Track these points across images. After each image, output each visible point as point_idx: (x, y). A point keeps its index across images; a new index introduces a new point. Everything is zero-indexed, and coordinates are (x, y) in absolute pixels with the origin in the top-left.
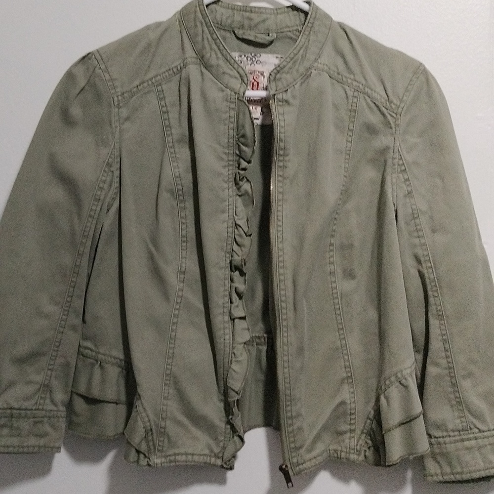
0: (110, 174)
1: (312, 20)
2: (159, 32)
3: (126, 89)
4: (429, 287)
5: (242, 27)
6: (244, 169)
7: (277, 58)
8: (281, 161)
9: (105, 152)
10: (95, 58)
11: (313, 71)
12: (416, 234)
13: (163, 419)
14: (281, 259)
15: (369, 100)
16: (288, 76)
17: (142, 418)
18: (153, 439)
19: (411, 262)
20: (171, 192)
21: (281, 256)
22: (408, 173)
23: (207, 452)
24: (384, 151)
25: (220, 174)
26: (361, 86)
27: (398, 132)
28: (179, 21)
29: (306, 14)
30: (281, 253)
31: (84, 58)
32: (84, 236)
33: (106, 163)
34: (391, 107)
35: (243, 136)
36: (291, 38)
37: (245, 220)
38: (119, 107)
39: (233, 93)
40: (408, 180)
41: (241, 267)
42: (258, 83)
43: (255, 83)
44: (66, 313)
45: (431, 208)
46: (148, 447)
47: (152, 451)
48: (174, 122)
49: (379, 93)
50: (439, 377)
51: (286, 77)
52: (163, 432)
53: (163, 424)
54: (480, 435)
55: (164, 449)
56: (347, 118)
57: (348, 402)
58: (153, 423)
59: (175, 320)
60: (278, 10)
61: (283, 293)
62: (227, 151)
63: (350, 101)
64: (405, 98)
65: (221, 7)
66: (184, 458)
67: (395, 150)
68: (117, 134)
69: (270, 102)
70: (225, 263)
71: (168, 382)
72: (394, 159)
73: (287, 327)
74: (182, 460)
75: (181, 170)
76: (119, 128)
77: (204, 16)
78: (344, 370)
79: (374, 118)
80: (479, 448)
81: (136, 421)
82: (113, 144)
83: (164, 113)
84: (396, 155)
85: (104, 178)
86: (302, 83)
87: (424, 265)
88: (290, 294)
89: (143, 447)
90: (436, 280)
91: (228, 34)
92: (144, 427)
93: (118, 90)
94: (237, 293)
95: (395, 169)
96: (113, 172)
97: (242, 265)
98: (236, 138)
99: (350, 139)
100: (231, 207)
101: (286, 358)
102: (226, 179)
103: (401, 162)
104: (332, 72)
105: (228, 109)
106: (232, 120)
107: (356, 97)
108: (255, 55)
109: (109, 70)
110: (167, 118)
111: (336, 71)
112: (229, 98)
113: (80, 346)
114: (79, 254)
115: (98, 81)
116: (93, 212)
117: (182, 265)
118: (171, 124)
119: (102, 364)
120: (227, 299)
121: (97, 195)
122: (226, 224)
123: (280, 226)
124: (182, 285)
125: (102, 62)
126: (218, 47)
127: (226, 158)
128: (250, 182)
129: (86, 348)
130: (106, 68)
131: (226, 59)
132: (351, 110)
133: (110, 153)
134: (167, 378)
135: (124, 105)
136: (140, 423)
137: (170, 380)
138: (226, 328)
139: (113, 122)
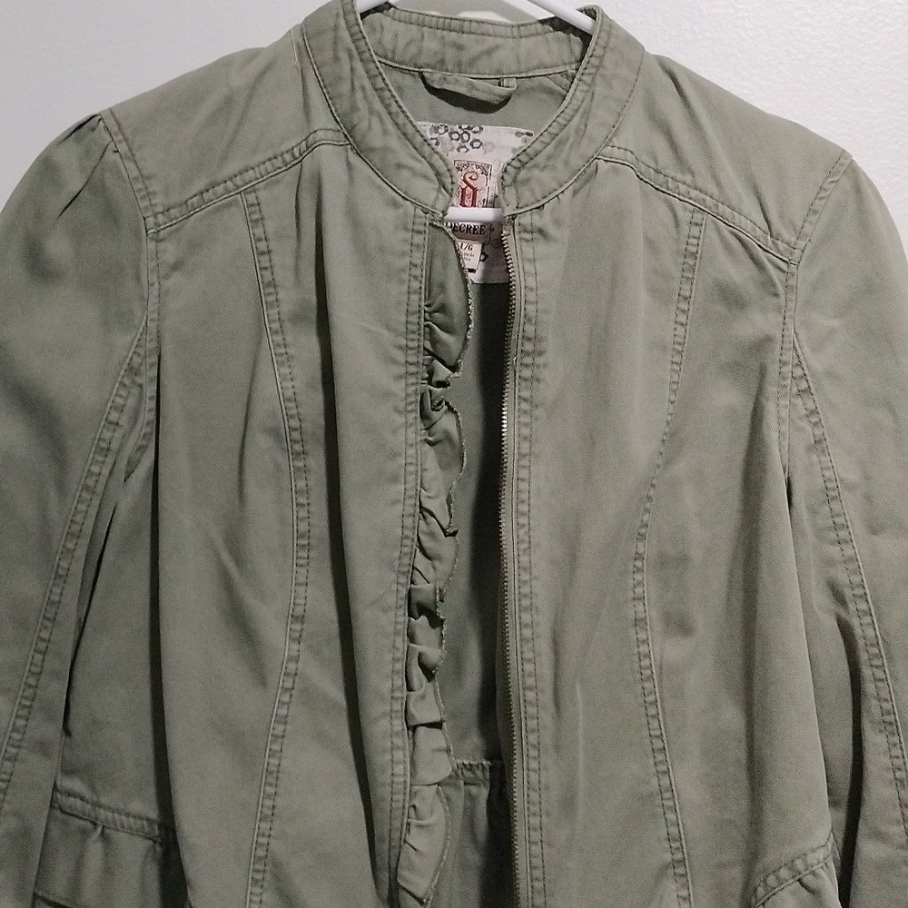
0: (135, 391)
1: (599, 52)
2: (254, 69)
3: (175, 198)
4: (864, 657)
5: (441, 65)
6: (443, 384)
7: (518, 134)
8: (527, 366)
9: (123, 341)
10: (107, 128)
11: (601, 163)
12: (833, 535)
14: (526, 590)
15: (727, 232)
16: (546, 176)
19: (821, 599)
20: (274, 432)
21: (525, 582)
22: (815, 395)
24: (761, 345)
25: (388, 395)
26: (708, 198)
27: (791, 305)
28: (299, 47)
29: (585, 37)
30: (525, 577)
31: (80, 126)
32: (70, 534)
33: (125, 366)
34: (776, 245)
35: (443, 308)
36: (551, 92)
37: (444, 498)
38: (158, 241)
39: (419, 212)
41: (432, 608)
42: (475, 190)
43: (469, 190)
44: (24, 712)
45: (867, 478)
48: (283, 275)
49: (749, 218)
51: (542, 179)
56: (678, 274)
59: (279, 730)
60: (522, 28)
61: (529, 667)
62: (403, 342)
63: (685, 228)
64: (808, 228)
65: (393, 19)
67: (787, 345)
68: (153, 299)
69: (504, 233)
70: (396, 598)
71: (259, 876)
72: (783, 363)
73: (537, 747)
75: (297, 383)
76: (157, 286)
77: (357, 38)
78: (667, 845)
79: (738, 273)
82: (143, 324)
83: (263, 253)
84: (789, 356)
85: (119, 401)
86: (575, 192)
87: (852, 607)
88: (546, 671)
90: (880, 642)
91: (407, 81)
93: (157, 200)
94: (421, 665)
95: (785, 386)
96: (141, 386)
97: (435, 602)
98: (425, 311)
99: (682, 319)
100: (411, 468)
101: (535, 821)
102: (402, 405)
103: (798, 372)
104: (643, 168)
105: (408, 247)
106: (417, 272)
107: (697, 224)
108: (469, 128)
109: (138, 155)
110: (268, 265)
111: (653, 165)
112: (410, 221)
113: (55, 788)
114: (58, 576)
115: (109, 179)
116: (94, 478)
117: (298, 601)
118: (277, 279)
119: (107, 831)
120: (400, 681)
121: (104, 440)
122: (400, 507)
123: (523, 514)
124: (295, 646)
125: (121, 137)
126: (387, 107)
127: (402, 359)
128: (456, 413)
129: (70, 794)
130: (130, 150)
131: (405, 134)
132: (686, 254)
133: (135, 343)
134: (257, 867)
135: (170, 234)
137: (264, 872)
138: (397, 748)
139: (143, 273)
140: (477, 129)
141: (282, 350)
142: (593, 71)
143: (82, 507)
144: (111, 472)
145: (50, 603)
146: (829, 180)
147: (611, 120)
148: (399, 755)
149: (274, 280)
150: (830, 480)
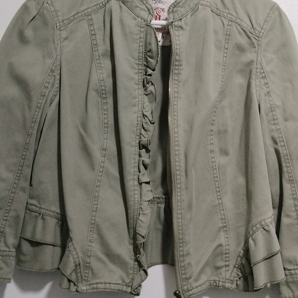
0: (53, 77)
3: (66, 17)
4: (283, 160)
6: (150, 75)
8: (177, 69)
9: (49, 61)
11: (200, 6)
12: (273, 122)
13: (88, 256)
14: (176, 139)
15: (239, 27)
16: (183, 10)
17: (73, 255)
18: (81, 272)
19: (269, 142)
20: (97, 91)
21: (176, 137)
22: (267, 79)
24: (250, 63)
25: (133, 79)
26: (233, 17)
27: (260, 50)
33: (50, 69)
34: (255, 32)
35: (150, 51)
37: (150, 112)
38: (60, 30)
39: (143, 21)
41: (147, 146)
42: (160, 16)
43: (158, 16)
45: (283, 104)
46: (77, 277)
47: (80, 280)
49: (246, 24)
50: (290, 225)
51: (181, 10)
52: (88, 267)
53: (88, 260)
55: (89, 279)
56: (224, 41)
57: (224, 244)
58: (80, 259)
59: (98, 184)
61: (177, 164)
62: (137, 62)
63: (226, 26)
64: (265, 26)
66: (103, 286)
67: (258, 63)
68: (59, 49)
69: (169, 27)
70: (135, 143)
72: (257, 68)
73: (180, 188)
74: (102, 288)
75: (104, 75)
76: (60, 45)
78: (221, 221)
79: (243, 41)
81: (68, 257)
82: (56, 56)
83: (93, 35)
84: (259, 66)
85: (48, 80)
86: (192, 15)
87: (279, 144)
88: (183, 164)
89: (73, 277)
90: (288, 155)
92: (74, 263)
93: (60, 18)
94: (143, 165)
95: (258, 76)
96: (55, 76)
97: (148, 144)
98: (144, 52)
99: (225, 55)
100: (140, 102)
101: (179, 211)
102: (137, 82)
103: (262, 71)
104: (213, 8)
105: (139, 32)
106: (142, 40)
107: (230, 25)
109: (54, 4)
110: (95, 38)
111: (216, 7)
112: (140, 24)
113: (27, 203)
114: (28, 135)
115: (45, 11)
116: (40, 104)
117: (104, 144)
119: (44, 216)
120: (137, 169)
121: (43, 92)
122: (136, 114)
123: (175, 116)
124: (103, 158)
127: (137, 68)
128: (154, 85)
129: (32, 205)
130: (52, 2)
132: (227, 35)
133: (53, 62)
134: (92, 226)
135: (64, 28)
136: (71, 259)
137: (94, 228)
138: (136, 190)
139: (56, 40)
141: (99, 65)
143: (36, 113)
144: (45, 102)
145: (26, 143)
148: (136, 192)
149: (97, 43)
150: (272, 105)
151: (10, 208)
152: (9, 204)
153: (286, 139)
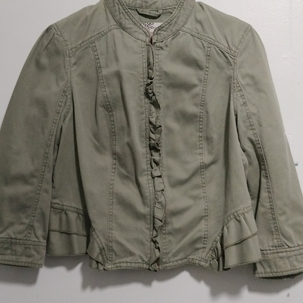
0: (65, 97)
2: (92, 10)
3: (73, 46)
5: (142, 7)
9: (62, 84)
10: (54, 28)
12: (250, 128)
13: (110, 242)
15: (217, 49)
17: (97, 242)
18: (105, 254)
22: (243, 91)
23: (140, 261)
26: (212, 40)
27: (235, 67)
28: (104, 4)
31: (48, 29)
32: (50, 135)
33: (62, 91)
34: (231, 52)
38: (70, 57)
40: (243, 95)
44: (41, 182)
46: (103, 259)
47: (106, 261)
48: (103, 64)
49: (223, 45)
52: (111, 250)
53: (110, 244)
54: (289, 249)
55: (113, 259)
58: (104, 244)
59: (112, 182)
63: (206, 48)
64: (239, 47)
66: (125, 265)
67: (235, 78)
68: (69, 73)
70: (146, 144)
71: (111, 220)
72: (234, 83)
75: (107, 93)
76: (70, 69)
80: (288, 258)
81: (93, 243)
82: (67, 79)
83: (97, 59)
84: (235, 81)
85: (61, 100)
89: (100, 259)
91: (133, 11)
92: (99, 247)
93: (69, 46)
94: (155, 162)
95: (235, 89)
96: (67, 96)
100: (147, 110)
103: (238, 85)
104: (194, 33)
105: (141, 52)
106: (144, 57)
107: (209, 47)
108: (150, 24)
109: (63, 35)
110: (98, 62)
111: (197, 32)
112: (141, 45)
113: (51, 203)
114: (47, 146)
115: (56, 42)
116: (56, 120)
118: (101, 65)
119: (66, 212)
120: (149, 166)
121: (58, 110)
122: (144, 121)
124: (115, 161)
125: (58, 30)
126: (129, 17)
127: (142, 81)
129: (55, 203)
130: (61, 34)
131: (135, 24)
132: (207, 56)
133: (65, 84)
134: (110, 217)
135: (73, 55)
136: (96, 245)
137: (112, 218)
138: (150, 183)
139: (66, 66)
140: (152, 24)
142: (181, 6)
144: (60, 118)
145: (46, 153)
146: (245, 33)
147: (184, 20)
148: (151, 185)
149: (100, 66)
150: (248, 113)
151: (37, 207)
152: (36, 204)
153: (261, 142)
